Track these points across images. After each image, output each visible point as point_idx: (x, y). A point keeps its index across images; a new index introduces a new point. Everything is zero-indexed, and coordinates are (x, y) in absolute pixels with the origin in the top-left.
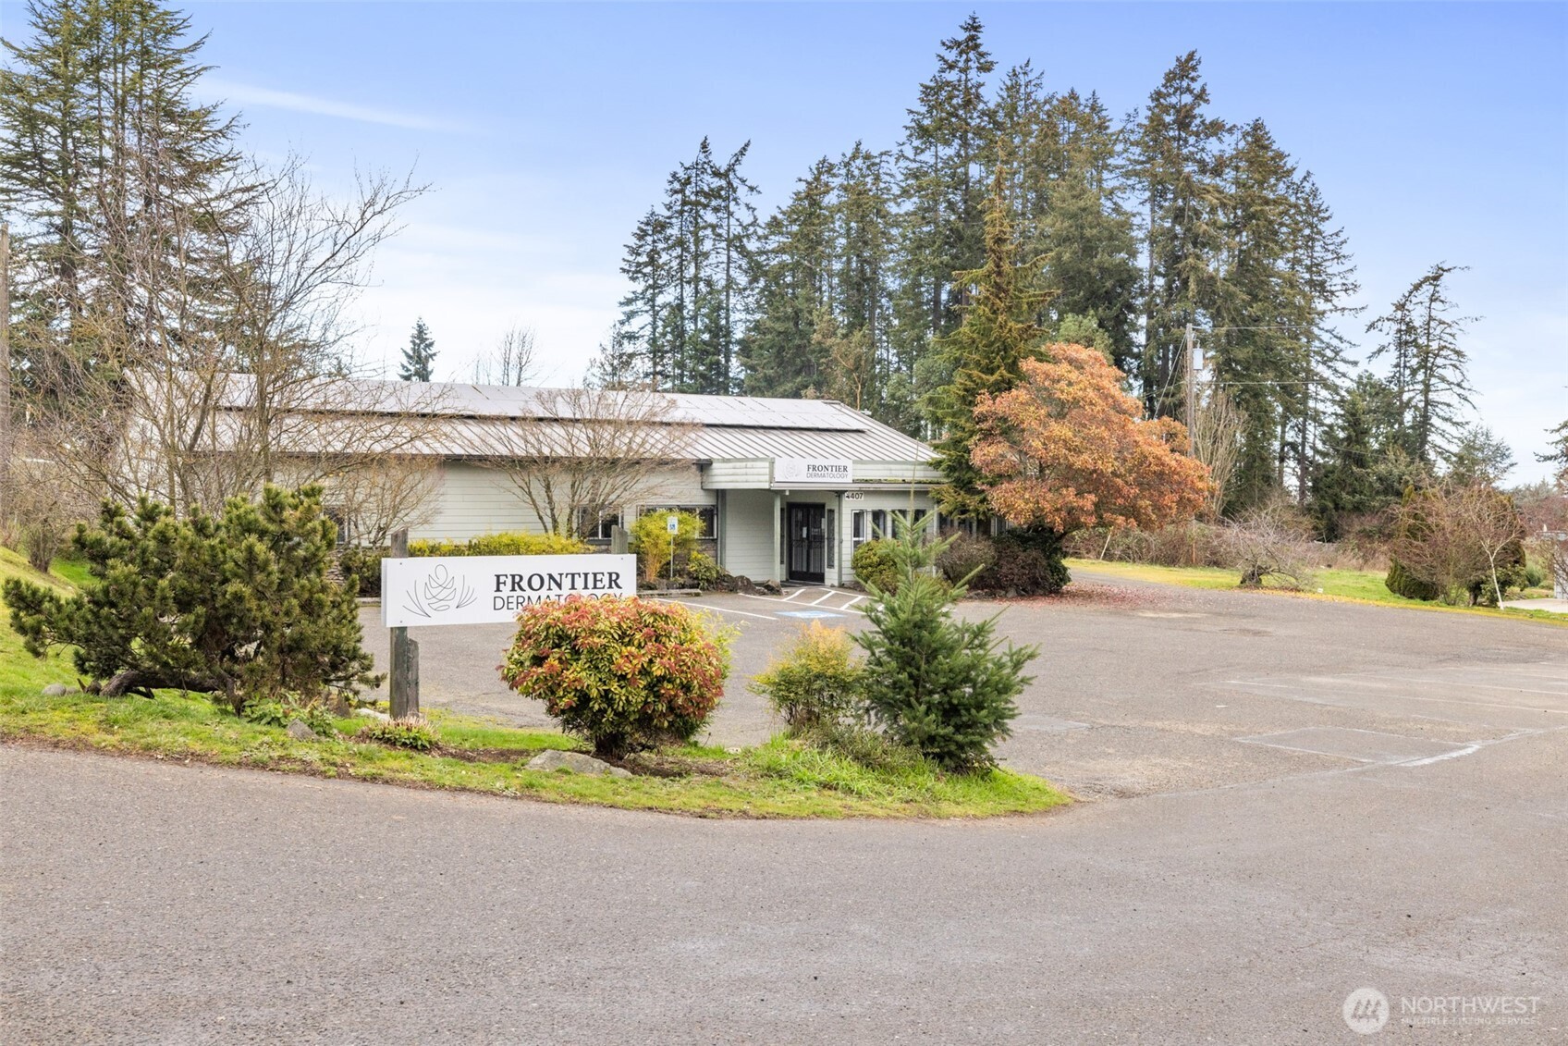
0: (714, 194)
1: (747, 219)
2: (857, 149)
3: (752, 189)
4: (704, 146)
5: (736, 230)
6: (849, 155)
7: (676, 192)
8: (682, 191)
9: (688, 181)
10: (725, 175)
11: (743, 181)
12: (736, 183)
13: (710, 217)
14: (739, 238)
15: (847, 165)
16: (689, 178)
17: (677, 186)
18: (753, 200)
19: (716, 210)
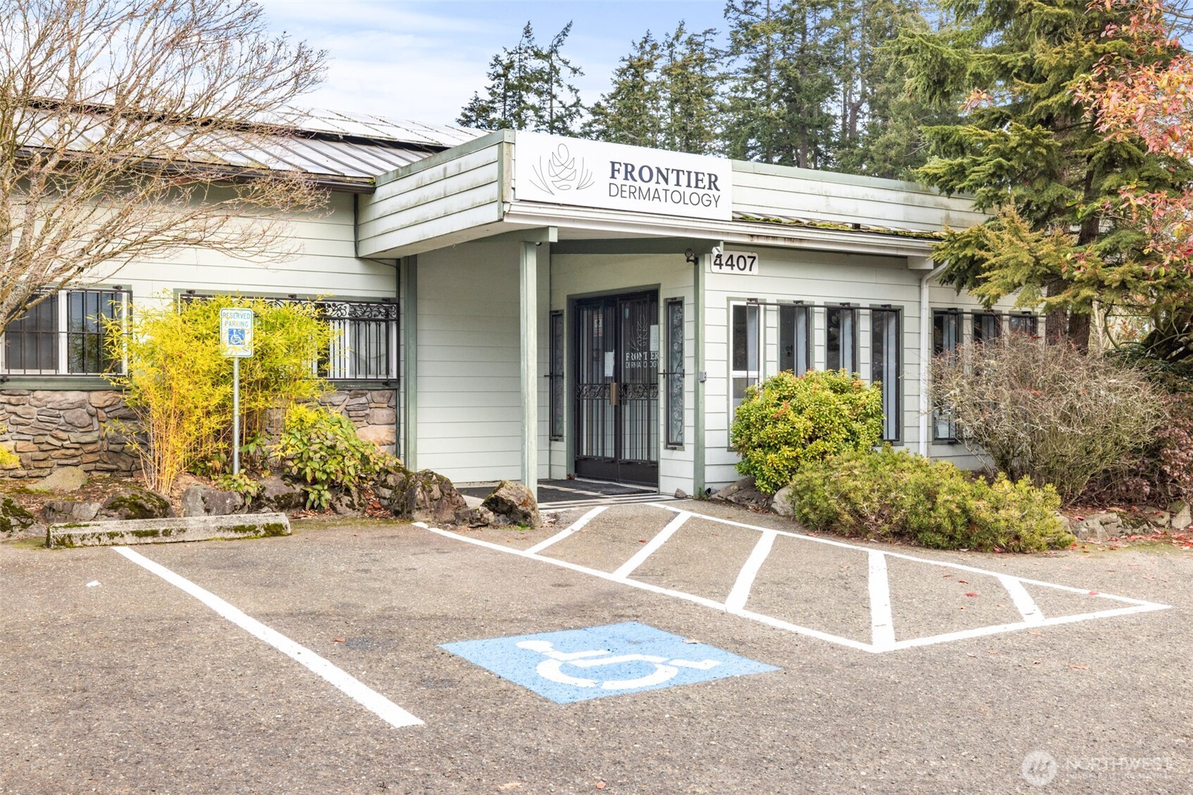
0: (538, 75)
1: (569, 99)
2: (681, 31)
3: (575, 71)
4: (527, 31)
5: (558, 110)
6: (673, 35)
7: (498, 76)
8: (505, 75)
9: (509, 67)
10: (547, 57)
11: (566, 63)
12: (558, 64)
13: (531, 99)
14: (560, 118)
15: (671, 45)
16: (512, 62)
17: (500, 70)
18: (576, 81)
19: (539, 93)
